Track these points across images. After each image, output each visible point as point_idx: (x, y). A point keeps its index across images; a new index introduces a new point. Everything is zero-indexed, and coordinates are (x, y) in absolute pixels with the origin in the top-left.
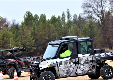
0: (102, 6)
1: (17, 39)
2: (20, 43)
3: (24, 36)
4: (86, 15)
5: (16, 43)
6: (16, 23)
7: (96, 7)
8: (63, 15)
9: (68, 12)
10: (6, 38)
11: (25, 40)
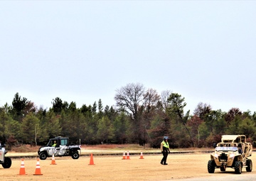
0: (135, 100)
1: (44, 125)
2: (45, 130)
3: (51, 123)
4: (118, 108)
6: (44, 109)
7: (129, 100)
8: (95, 105)
9: (100, 102)
10: (31, 123)
11: (51, 128)
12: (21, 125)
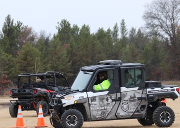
0: (173, 19)
1: (46, 59)
2: (49, 65)
3: (57, 56)
4: (148, 30)
5: (44, 66)
6: (46, 36)
8: (115, 27)
9: (123, 24)
10: (29, 57)
11: (57, 62)
12: (15, 60)
